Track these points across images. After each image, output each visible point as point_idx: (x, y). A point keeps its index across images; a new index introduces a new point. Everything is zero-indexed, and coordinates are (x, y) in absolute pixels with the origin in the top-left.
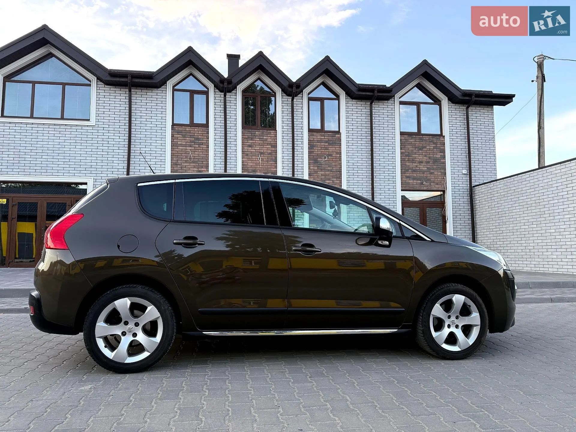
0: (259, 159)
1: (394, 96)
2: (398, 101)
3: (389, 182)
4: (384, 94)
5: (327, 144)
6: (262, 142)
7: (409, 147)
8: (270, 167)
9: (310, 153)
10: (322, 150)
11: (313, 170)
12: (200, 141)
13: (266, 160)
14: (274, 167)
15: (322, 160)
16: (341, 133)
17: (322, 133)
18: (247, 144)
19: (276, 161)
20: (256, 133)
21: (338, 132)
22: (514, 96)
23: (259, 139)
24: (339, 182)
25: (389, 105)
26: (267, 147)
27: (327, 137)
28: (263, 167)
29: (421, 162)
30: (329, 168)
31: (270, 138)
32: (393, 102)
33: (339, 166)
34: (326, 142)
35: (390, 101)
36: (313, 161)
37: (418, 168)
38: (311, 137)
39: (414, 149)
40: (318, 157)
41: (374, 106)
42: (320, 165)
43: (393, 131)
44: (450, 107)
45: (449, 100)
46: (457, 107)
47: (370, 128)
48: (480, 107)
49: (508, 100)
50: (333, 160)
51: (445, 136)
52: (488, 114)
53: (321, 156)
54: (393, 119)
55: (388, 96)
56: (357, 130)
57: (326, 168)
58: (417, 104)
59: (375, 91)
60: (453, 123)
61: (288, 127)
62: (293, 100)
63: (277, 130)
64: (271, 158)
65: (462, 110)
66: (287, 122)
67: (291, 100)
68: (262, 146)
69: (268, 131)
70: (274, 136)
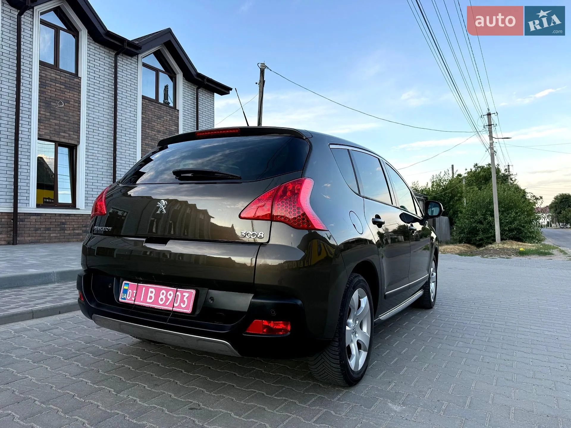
1: (138, 54)
2: (141, 61)
3: (130, 147)
4: (132, 50)
5: (63, 87)
7: (149, 113)
9: (40, 92)
10: (57, 93)
11: (44, 116)
15: (58, 106)
16: (81, 78)
17: (58, 71)
21: (76, 75)
24: (76, 137)
25: (133, 62)
27: (64, 79)
29: (159, 132)
30: (65, 118)
32: (136, 61)
33: (77, 118)
34: (61, 83)
35: (134, 59)
36: (44, 104)
37: (156, 137)
38: (43, 72)
39: (153, 116)
40: (51, 100)
41: (118, 58)
42: (54, 112)
43: (136, 92)
44: (184, 83)
45: (184, 76)
46: (189, 85)
47: (113, 82)
48: (205, 91)
49: (226, 92)
50: (71, 108)
51: (179, 110)
52: (210, 99)
53: (55, 100)
54: (136, 79)
55: (135, 52)
56: (99, 80)
57: (62, 117)
58: (156, 70)
59: (125, 43)
60: (185, 100)
61: (11, 50)
62: (20, 15)
65: (193, 89)
66: (9, 42)
67: (17, 13)
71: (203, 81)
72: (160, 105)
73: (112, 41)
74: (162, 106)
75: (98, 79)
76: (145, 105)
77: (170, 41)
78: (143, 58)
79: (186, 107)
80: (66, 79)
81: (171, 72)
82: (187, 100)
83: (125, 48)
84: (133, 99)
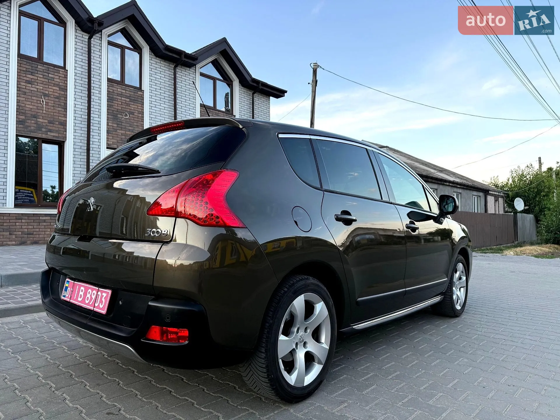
0: (43, 101)
1: (195, 65)
2: (199, 71)
4: (190, 61)
5: (128, 100)
6: (47, 81)
8: (57, 114)
9: (109, 106)
10: (123, 106)
11: (112, 127)
13: (52, 105)
14: (63, 116)
15: (123, 118)
16: (144, 91)
17: (124, 86)
18: (25, 78)
19: (65, 109)
20: (39, 67)
21: (140, 89)
22: (286, 92)
23: (42, 76)
25: (191, 73)
26: (54, 88)
27: (129, 93)
28: (47, 113)
30: (130, 128)
31: (58, 77)
32: (194, 71)
34: (127, 97)
35: (192, 70)
36: (112, 117)
38: (110, 88)
40: (117, 113)
41: (177, 70)
42: (121, 123)
43: (194, 101)
44: (240, 89)
45: (240, 82)
46: (244, 90)
47: (173, 92)
48: (261, 95)
49: (281, 94)
50: (135, 119)
51: (235, 116)
52: (266, 102)
53: (121, 113)
54: (194, 88)
55: (193, 63)
56: (161, 91)
57: (127, 127)
58: (213, 79)
59: (182, 55)
60: (241, 105)
61: (83, 70)
62: (90, 38)
63: (67, 70)
64: (59, 103)
65: (249, 94)
66: (82, 63)
67: (87, 37)
68: (47, 86)
69: (55, 68)
70: (63, 76)
71: (257, 86)
72: (217, 112)
73: (170, 54)
74: (219, 113)
75: (159, 91)
76: (203, 113)
77: (225, 49)
78: (200, 68)
80: (131, 93)
81: (228, 79)
82: (243, 106)
83: (182, 60)
84: (192, 108)
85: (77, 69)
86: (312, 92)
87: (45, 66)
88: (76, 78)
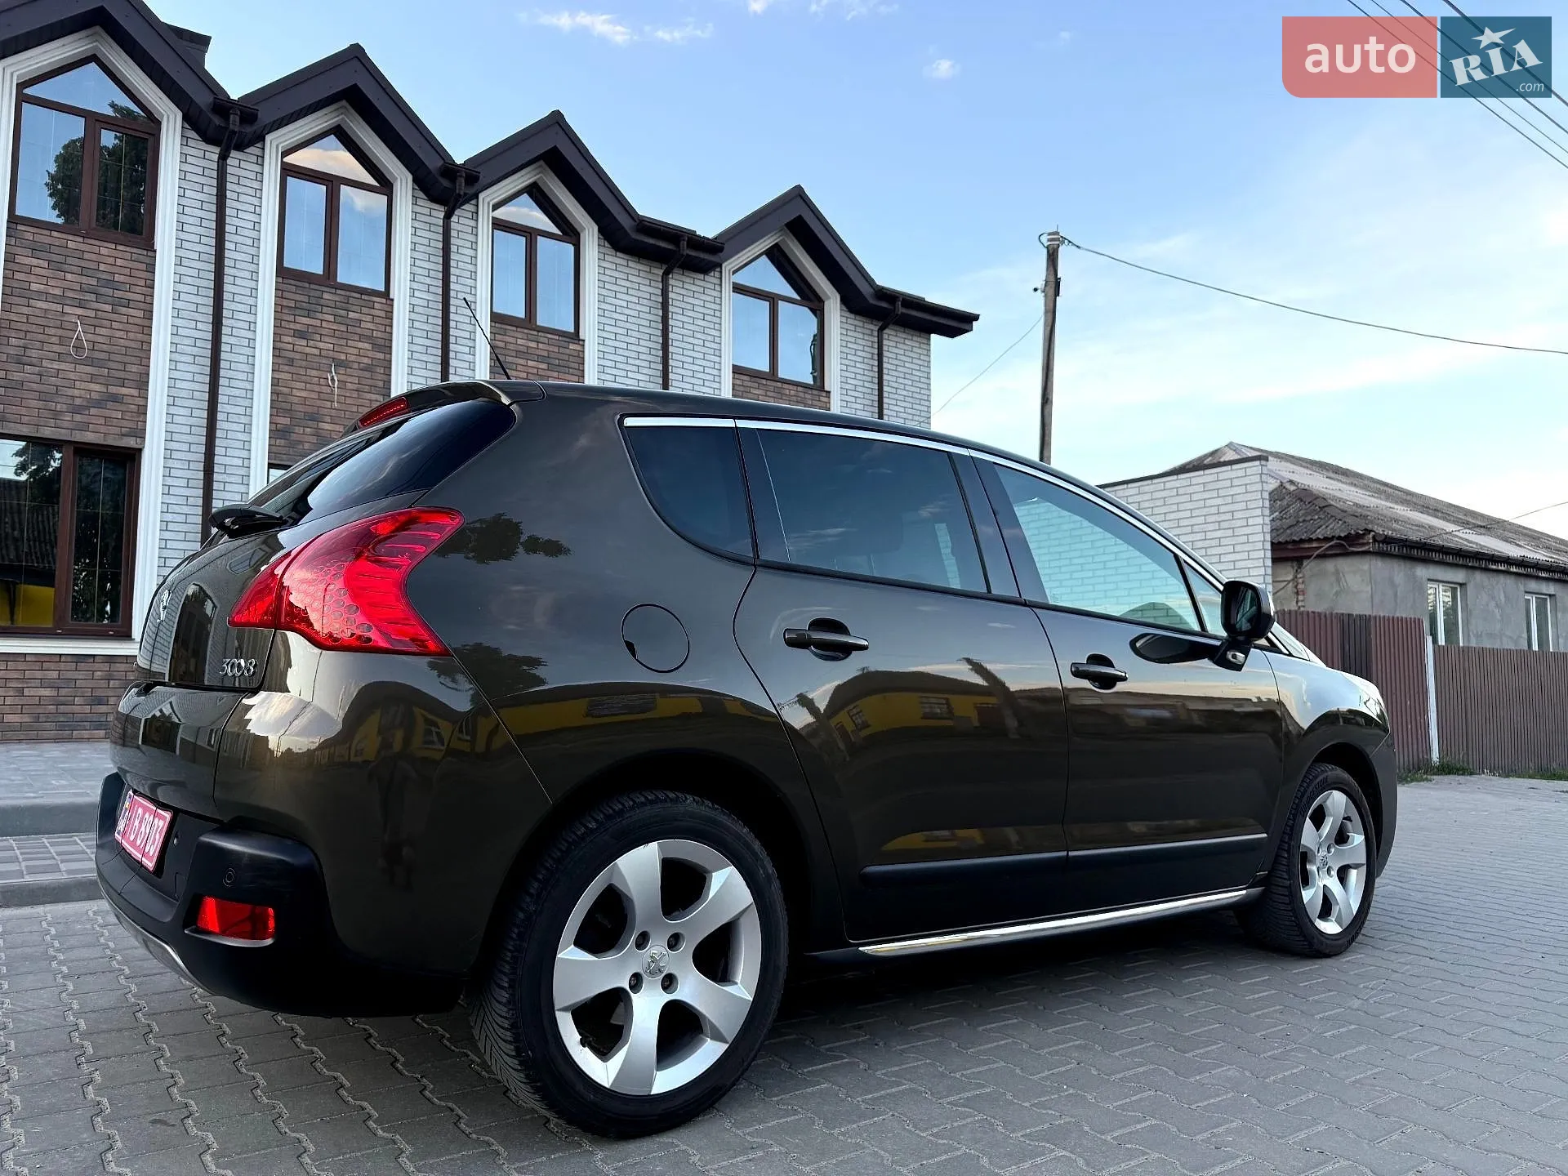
0: (333, 379)
1: (721, 265)
2: (729, 280)
4: (702, 255)
5: (544, 366)
6: (343, 328)
12: (118, 294)
13: (355, 387)
16: (584, 341)
17: (533, 332)
18: (292, 326)
20: (326, 296)
21: (575, 336)
22: (976, 318)
23: (331, 318)
25: (708, 286)
26: (360, 345)
27: (547, 347)
28: (344, 407)
31: (369, 318)
32: (717, 281)
34: (541, 359)
35: (712, 278)
38: (498, 337)
41: (671, 282)
43: (717, 359)
44: (844, 320)
45: (844, 301)
46: (856, 323)
48: (905, 333)
49: (963, 327)
51: (829, 392)
52: (919, 351)
54: (717, 326)
55: (710, 262)
56: (627, 339)
58: (771, 300)
59: (682, 242)
60: (847, 362)
61: (431, 297)
62: (448, 216)
63: (392, 300)
64: (370, 382)
65: (868, 332)
66: (428, 281)
67: (442, 215)
68: (343, 342)
69: (363, 297)
70: (383, 314)
71: (893, 307)
72: (779, 384)
73: (652, 241)
74: (786, 386)
75: (623, 338)
76: (742, 389)
77: (800, 217)
78: (734, 273)
79: (849, 381)
80: (551, 348)
81: (812, 297)
82: (852, 364)
83: (683, 255)
84: (711, 378)
85: (417, 294)
86: (1046, 312)
87: (338, 292)
88: (414, 316)
